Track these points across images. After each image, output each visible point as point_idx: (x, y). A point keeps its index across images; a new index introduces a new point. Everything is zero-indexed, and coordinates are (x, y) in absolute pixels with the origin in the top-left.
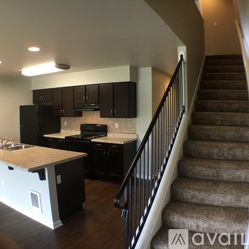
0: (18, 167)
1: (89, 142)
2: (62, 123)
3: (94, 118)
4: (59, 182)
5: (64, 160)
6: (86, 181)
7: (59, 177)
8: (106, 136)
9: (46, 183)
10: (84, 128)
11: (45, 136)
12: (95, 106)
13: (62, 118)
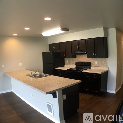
0: (39, 90)
1: (81, 72)
2: (65, 61)
3: (83, 59)
4: (65, 98)
5: (68, 86)
6: (80, 94)
7: (65, 96)
8: (90, 68)
9: (57, 100)
10: (77, 64)
11: (56, 68)
12: (84, 52)
13: (65, 59)
